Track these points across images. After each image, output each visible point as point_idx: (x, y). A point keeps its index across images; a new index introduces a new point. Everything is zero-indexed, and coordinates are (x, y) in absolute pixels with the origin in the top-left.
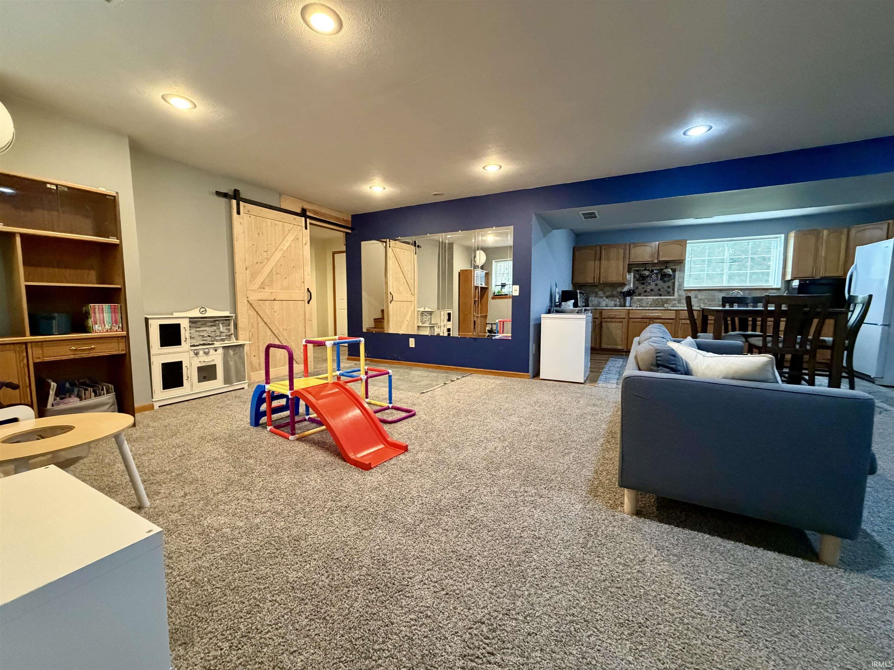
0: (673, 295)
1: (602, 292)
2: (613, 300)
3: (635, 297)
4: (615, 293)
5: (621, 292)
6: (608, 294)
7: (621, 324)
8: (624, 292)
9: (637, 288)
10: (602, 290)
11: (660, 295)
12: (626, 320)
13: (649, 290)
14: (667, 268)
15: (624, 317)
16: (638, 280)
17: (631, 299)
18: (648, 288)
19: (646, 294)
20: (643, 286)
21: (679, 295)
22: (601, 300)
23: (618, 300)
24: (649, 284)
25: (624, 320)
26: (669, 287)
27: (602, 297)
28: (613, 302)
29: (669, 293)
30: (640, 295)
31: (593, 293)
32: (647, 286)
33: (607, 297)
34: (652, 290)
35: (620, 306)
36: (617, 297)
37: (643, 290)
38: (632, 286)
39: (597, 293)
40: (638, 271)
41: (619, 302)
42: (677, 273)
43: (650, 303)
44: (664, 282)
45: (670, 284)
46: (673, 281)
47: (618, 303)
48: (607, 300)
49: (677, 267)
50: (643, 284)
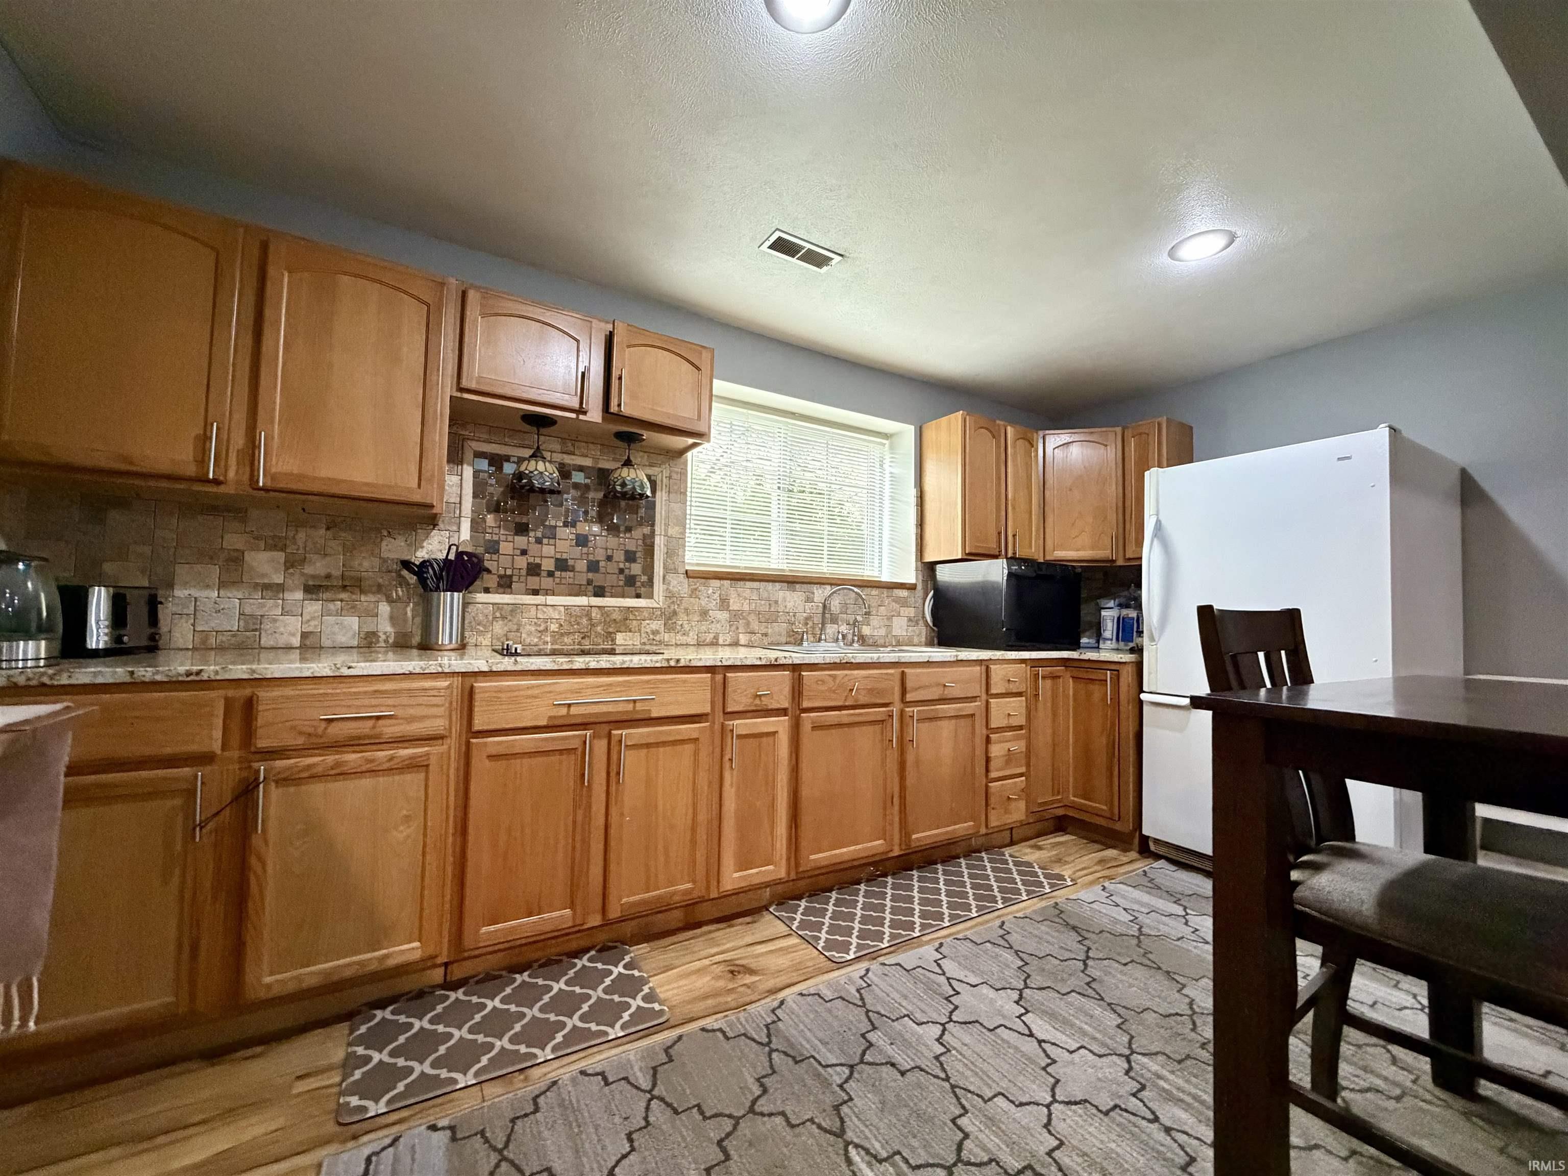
0: (650, 596)
1: (280, 556)
2: (353, 609)
3: (481, 597)
4: (365, 564)
5: (406, 564)
6: (317, 567)
7: (413, 781)
8: (425, 564)
9: (493, 548)
10: (276, 545)
11: (600, 592)
12: (451, 747)
13: (548, 565)
14: (628, 463)
15: (438, 725)
16: (496, 509)
17: (465, 605)
18: (547, 555)
19: (533, 582)
20: (521, 541)
21: (670, 596)
22: (273, 608)
23: (384, 608)
24: (551, 534)
25: (435, 750)
26: (630, 557)
27: (275, 590)
28: (353, 622)
29: (631, 581)
30: (506, 584)
31: (207, 556)
32: (539, 541)
33: (312, 590)
34: (562, 565)
35: (401, 645)
36: (379, 589)
37: (522, 562)
38: (465, 533)
39: (235, 560)
40: (496, 461)
41: (392, 619)
42: (661, 498)
43: (554, 627)
44: (613, 529)
45: (633, 541)
46: (647, 530)
47: (386, 628)
48: (312, 608)
49: (662, 473)
50: (522, 529)
